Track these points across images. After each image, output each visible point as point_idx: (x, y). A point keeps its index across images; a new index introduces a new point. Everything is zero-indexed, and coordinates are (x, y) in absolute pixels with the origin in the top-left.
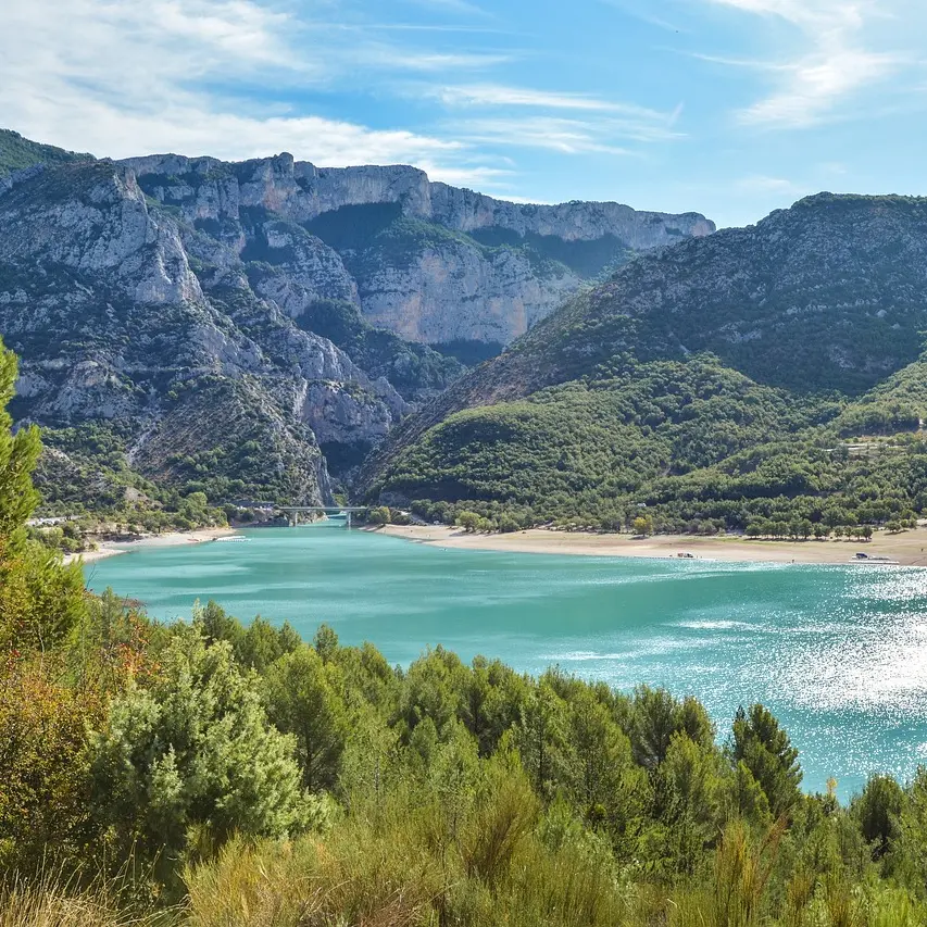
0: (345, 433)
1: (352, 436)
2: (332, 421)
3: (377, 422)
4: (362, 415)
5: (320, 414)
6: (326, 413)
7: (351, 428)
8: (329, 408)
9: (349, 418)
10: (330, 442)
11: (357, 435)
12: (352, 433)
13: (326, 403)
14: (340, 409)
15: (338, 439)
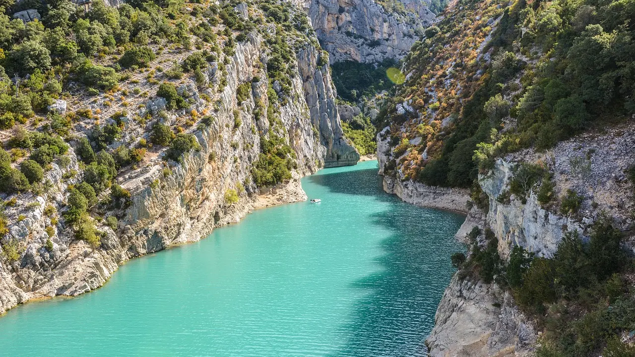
0: (366, 49)
1: (377, 54)
2: (349, 34)
3: (410, 36)
4: (390, 26)
5: (333, 24)
6: (340, 24)
7: (374, 44)
8: (345, 17)
9: (373, 30)
10: (347, 61)
11: (385, 53)
12: (377, 50)
13: (341, 10)
14: (361, 18)
15: (359, 59)
